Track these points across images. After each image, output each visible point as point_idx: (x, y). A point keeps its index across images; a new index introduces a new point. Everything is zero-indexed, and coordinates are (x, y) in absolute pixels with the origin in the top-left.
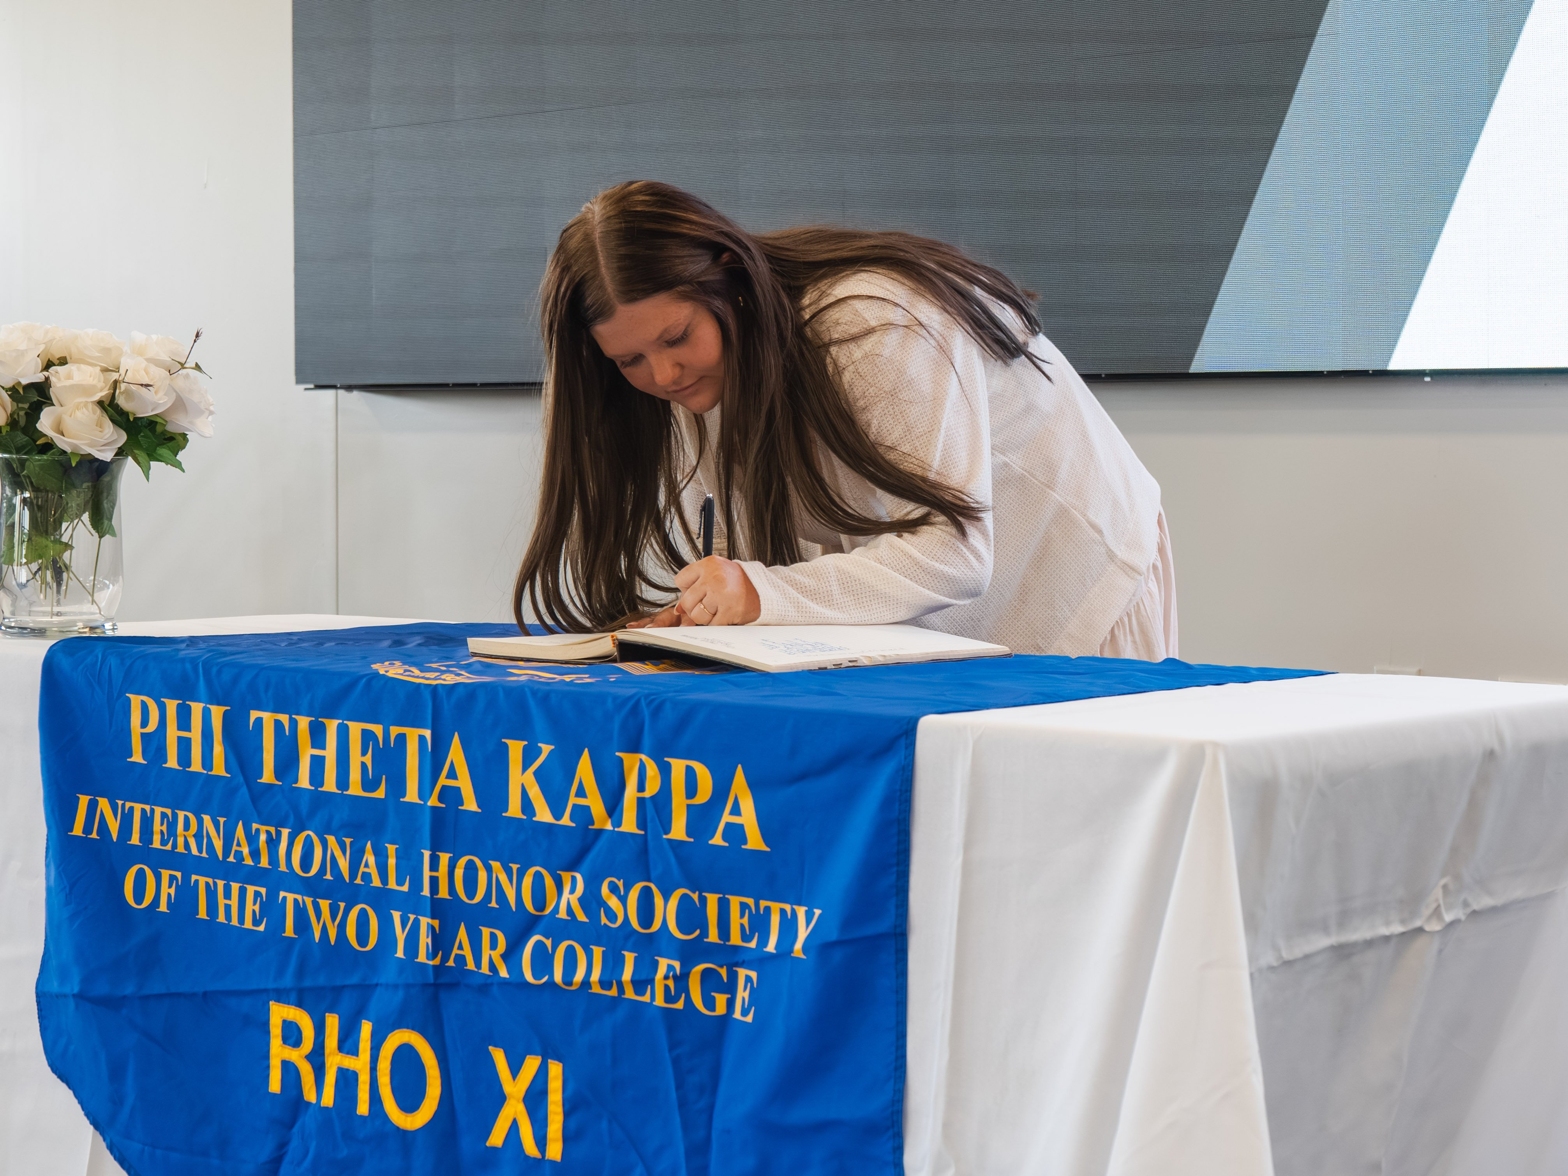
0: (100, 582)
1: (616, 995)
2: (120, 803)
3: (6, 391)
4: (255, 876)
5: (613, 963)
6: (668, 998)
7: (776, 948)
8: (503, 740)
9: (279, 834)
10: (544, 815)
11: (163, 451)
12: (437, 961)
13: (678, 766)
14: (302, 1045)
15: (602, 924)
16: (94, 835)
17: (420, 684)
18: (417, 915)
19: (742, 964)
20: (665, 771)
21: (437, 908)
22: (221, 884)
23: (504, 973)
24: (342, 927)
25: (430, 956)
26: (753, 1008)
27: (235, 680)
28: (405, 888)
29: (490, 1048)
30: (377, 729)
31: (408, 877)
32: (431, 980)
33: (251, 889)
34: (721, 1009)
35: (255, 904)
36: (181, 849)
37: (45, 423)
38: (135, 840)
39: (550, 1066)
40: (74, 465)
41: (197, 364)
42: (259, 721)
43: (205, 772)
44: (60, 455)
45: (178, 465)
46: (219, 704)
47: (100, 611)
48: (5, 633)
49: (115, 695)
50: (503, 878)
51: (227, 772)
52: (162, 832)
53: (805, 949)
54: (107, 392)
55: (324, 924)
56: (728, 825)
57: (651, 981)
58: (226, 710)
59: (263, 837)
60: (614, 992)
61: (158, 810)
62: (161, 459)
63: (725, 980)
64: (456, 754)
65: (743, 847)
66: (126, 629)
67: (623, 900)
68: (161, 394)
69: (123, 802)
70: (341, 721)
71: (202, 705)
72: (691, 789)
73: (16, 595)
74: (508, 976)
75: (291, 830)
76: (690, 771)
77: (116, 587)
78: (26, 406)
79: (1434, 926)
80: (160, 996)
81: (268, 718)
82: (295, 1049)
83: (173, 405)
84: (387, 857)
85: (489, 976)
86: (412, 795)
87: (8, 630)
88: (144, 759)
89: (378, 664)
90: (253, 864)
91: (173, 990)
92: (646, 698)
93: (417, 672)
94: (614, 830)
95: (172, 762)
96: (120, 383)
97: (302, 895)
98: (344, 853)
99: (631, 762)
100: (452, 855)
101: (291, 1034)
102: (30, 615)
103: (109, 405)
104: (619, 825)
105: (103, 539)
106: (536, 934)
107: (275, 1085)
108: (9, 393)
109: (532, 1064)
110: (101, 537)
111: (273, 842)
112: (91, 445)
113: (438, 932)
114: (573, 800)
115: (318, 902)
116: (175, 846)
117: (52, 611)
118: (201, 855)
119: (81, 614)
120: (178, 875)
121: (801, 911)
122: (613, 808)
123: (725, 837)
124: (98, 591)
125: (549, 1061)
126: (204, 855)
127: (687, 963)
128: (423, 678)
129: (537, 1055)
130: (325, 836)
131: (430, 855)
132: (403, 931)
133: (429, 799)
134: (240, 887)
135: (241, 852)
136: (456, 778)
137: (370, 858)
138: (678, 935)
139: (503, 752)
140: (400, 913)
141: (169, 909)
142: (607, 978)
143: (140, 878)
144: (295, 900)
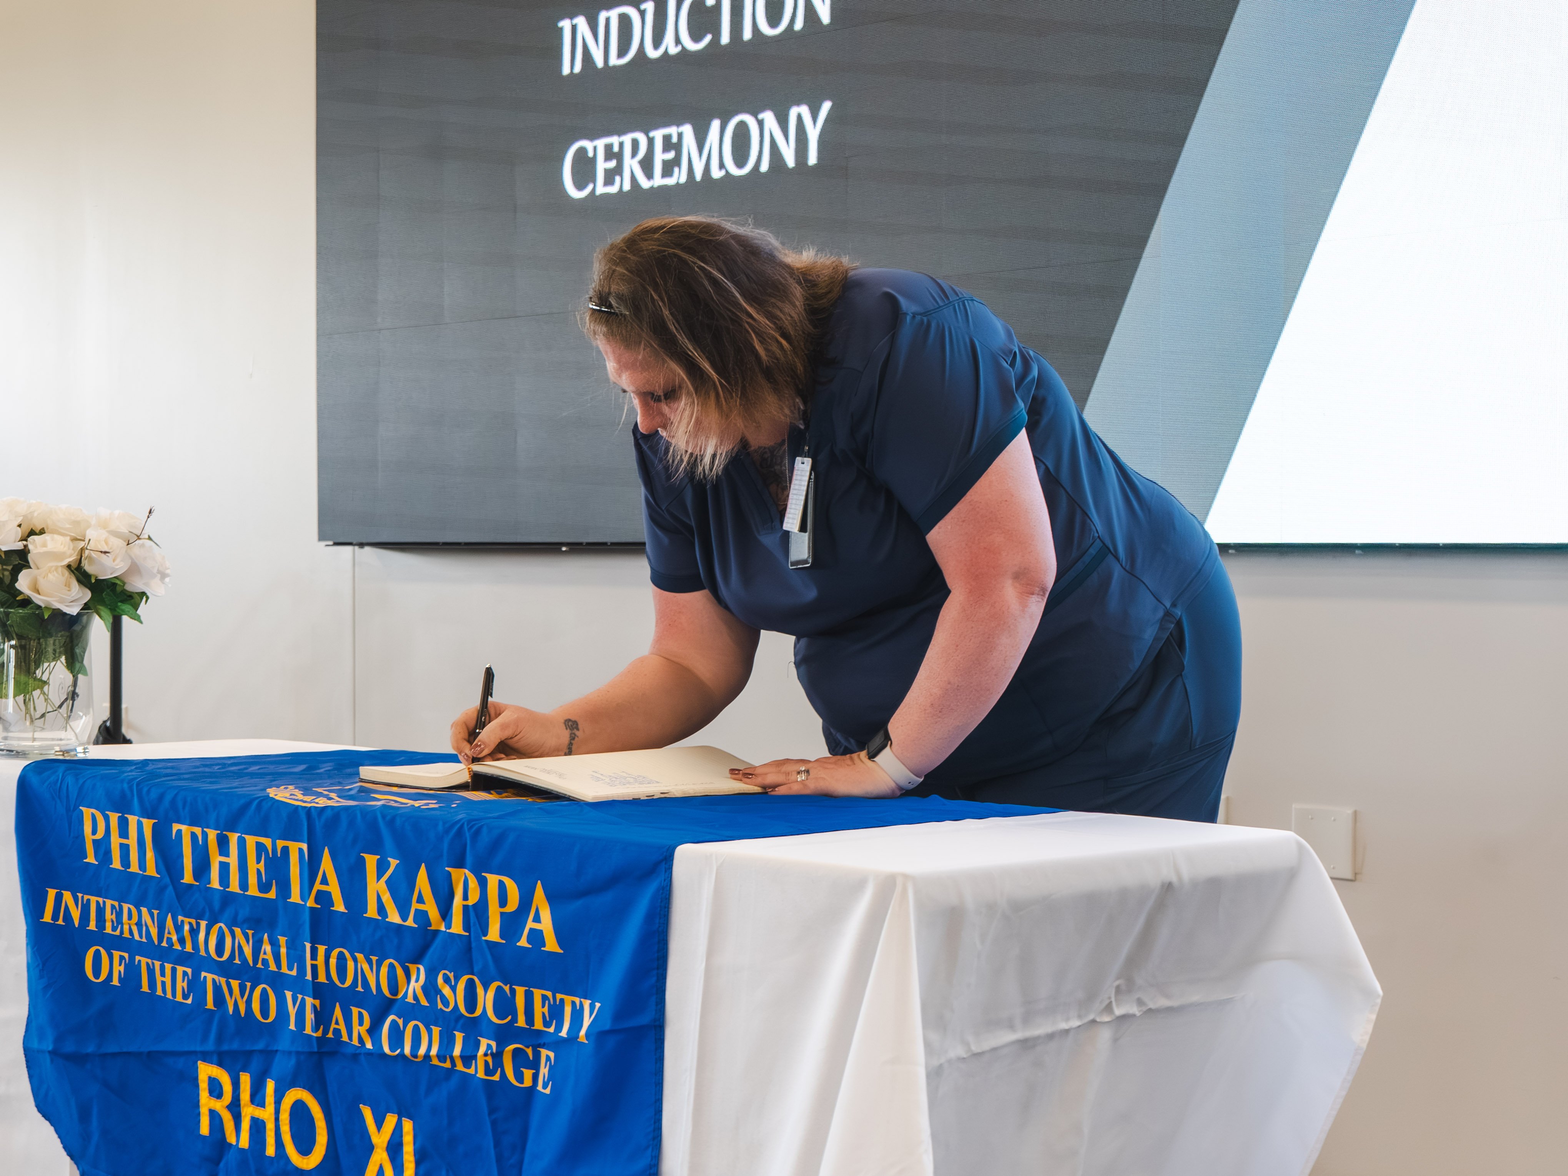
1: (450, 1067)
2: (80, 895)
4: (182, 959)
5: (447, 1041)
6: (488, 1071)
7: (567, 1035)
8: (361, 854)
9: (198, 924)
10: (394, 917)
11: (125, 606)
12: (319, 1034)
13: (493, 880)
14: (223, 1098)
15: (439, 1008)
16: (60, 922)
17: (298, 806)
18: (304, 995)
19: (543, 1046)
20: (483, 884)
21: (318, 991)
22: (157, 964)
23: (369, 1046)
24: (249, 1002)
25: (314, 1029)
26: (551, 1082)
27: (161, 798)
28: (294, 973)
30: (267, 842)
31: (296, 964)
32: (316, 1048)
33: (180, 969)
34: (528, 1082)
35: (183, 981)
36: (126, 934)
37: (23, 582)
38: (92, 926)
39: (403, 1122)
40: (47, 617)
41: (150, 536)
42: (179, 832)
43: (141, 873)
44: (36, 609)
45: (139, 619)
46: (149, 817)
49: (72, 808)
50: (366, 967)
51: (158, 873)
52: (112, 921)
53: (587, 1035)
54: (75, 558)
55: (236, 1001)
56: (531, 930)
57: (475, 1057)
58: (155, 823)
59: (187, 928)
60: (448, 1065)
61: (109, 903)
62: (123, 613)
63: (531, 1058)
64: (327, 864)
65: (542, 949)
67: (454, 989)
68: (118, 560)
69: (82, 895)
70: (241, 834)
71: (137, 818)
72: (503, 900)
74: (372, 1048)
75: (207, 922)
76: (501, 884)
78: (10, 567)
80: (114, 1055)
81: (186, 830)
82: (218, 1100)
83: (130, 568)
84: (279, 946)
85: (359, 1047)
86: (295, 897)
88: (96, 860)
89: (273, 789)
90: (180, 949)
93: (298, 795)
94: (446, 931)
95: (116, 864)
96: (85, 550)
97: (218, 976)
98: (248, 942)
99: (458, 876)
100: (327, 947)
101: (215, 1090)
103: (76, 569)
104: (450, 928)
105: (76, 677)
106: (392, 1015)
107: (205, 1129)
109: (391, 1120)
110: (74, 675)
111: (194, 932)
112: (60, 602)
113: (319, 1010)
114: (415, 906)
115: (230, 982)
116: (122, 932)
118: (142, 940)
119: (54, 739)
120: (126, 955)
121: (587, 1003)
122: (445, 913)
123: (529, 942)
125: (403, 1118)
126: (144, 940)
127: (502, 1043)
128: (302, 801)
129: (395, 1114)
130: (233, 928)
131: (311, 946)
132: (294, 1007)
133: (308, 900)
134: (172, 967)
135: (171, 939)
136: (327, 884)
137: (267, 947)
138: (494, 1020)
139: (361, 864)
140: (292, 993)
141: (119, 983)
142: (442, 1053)
143: (97, 957)
144: (213, 979)
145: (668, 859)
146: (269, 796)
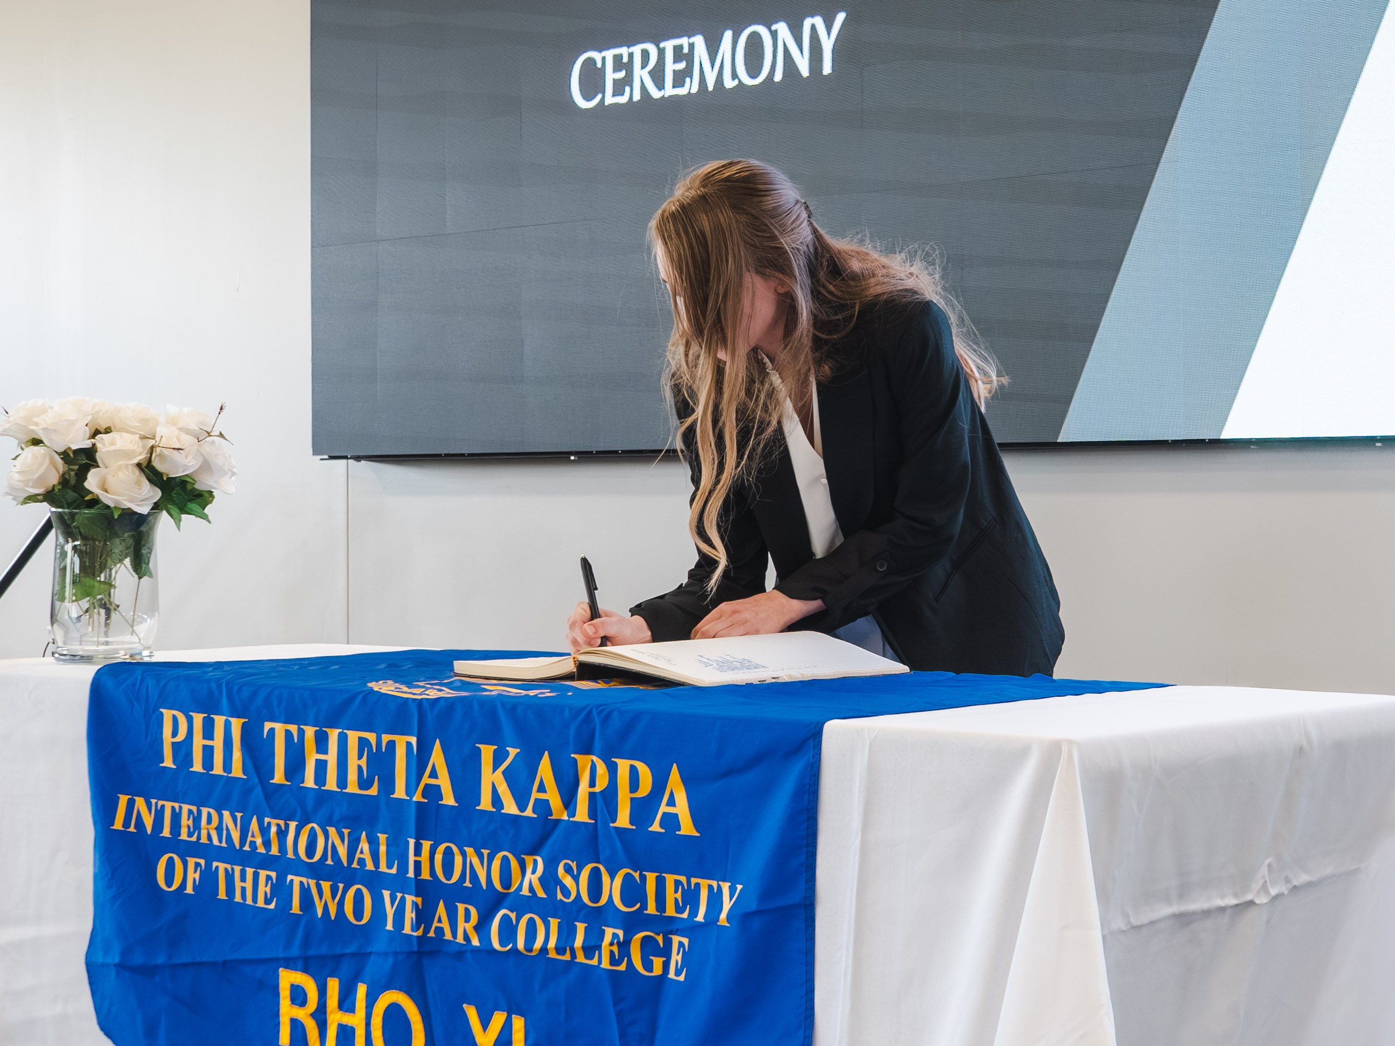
0: (139, 617)
1: (569, 959)
2: (154, 801)
3: (59, 455)
4: (266, 862)
5: (567, 932)
6: (613, 961)
7: (704, 918)
8: (477, 745)
9: (287, 826)
10: (510, 808)
11: (192, 506)
12: (420, 933)
13: (623, 766)
14: (307, 1005)
15: (558, 899)
16: (132, 829)
17: (407, 698)
18: (404, 894)
19: (676, 932)
20: (612, 770)
21: (421, 888)
22: (237, 869)
23: (475, 942)
24: (341, 904)
25: (414, 929)
26: (685, 969)
27: (253, 696)
28: (394, 871)
29: (464, 1005)
30: (371, 737)
31: (396, 861)
32: (416, 949)
33: (263, 874)
34: (657, 970)
35: (266, 886)
36: (204, 840)
37: (92, 482)
38: (166, 833)
39: (513, 1020)
40: (116, 517)
41: (221, 433)
42: (272, 731)
43: (226, 774)
44: (105, 509)
45: (205, 517)
46: (238, 717)
47: (139, 639)
48: (58, 660)
49: (151, 710)
50: (476, 861)
51: (244, 774)
52: (189, 827)
53: (729, 918)
54: (145, 456)
55: (326, 903)
56: (665, 815)
57: (599, 947)
58: (245, 722)
59: (274, 829)
60: (567, 957)
61: (186, 808)
62: (190, 512)
63: (662, 946)
64: (437, 757)
65: (677, 833)
66: (161, 656)
67: (576, 879)
68: (190, 457)
69: (156, 801)
70: (341, 730)
71: (224, 718)
72: (634, 785)
73: (68, 628)
74: (479, 945)
75: (297, 823)
76: (633, 770)
77: (153, 621)
78: (76, 467)
79: (1262, 900)
80: (186, 965)
81: (279, 728)
82: (302, 1008)
83: (201, 466)
84: (379, 844)
85: (465, 944)
86: (400, 792)
87: (61, 657)
88: (174, 763)
89: (374, 683)
90: (265, 852)
91: (198, 960)
92: (596, 710)
93: (405, 689)
94: (569, 820)
95: (197, 767)
96: (156, 447)
97: (307, 878)
98: (343, 841)
99: (584, 762)
100: (433, 842)
101: (297, 995)
102: (81, 645)
103: (146, 467)
104: (574, 816)
105: (142, 580)
106: (503, 909)
107: (284, 1040)
108: (62, 456)
109: (499, 1019)
110: (140, 578)
111: (282, 834)
112: (131, 501)
113: (421, 908)
114: (535, 795)
115: (320, 884)
116: (199, 837)
117: (98, 641)
118: (222, 845)
119: (123, 643)
120: (202, 862)
121: (726, 887)
122: (569, 801)
123: (661, 826)
124: (137, 625)
125: (513, 1016)
126: (224, 845)
127: (629, 933)
128: (411, 693)
129: (504, 1011)
130: (327, 828)
131: (415, 843)
132: (392, 907)
133: (414, 795)
134: (254, 872)
135: (255, 842)
136: (437, 777)
137: (364, 846)
138: (623, 909)
139: (476, 755)
140: (389, 892)
141: (194, 891)
142: (561, 945)
143: (170, 864)
144: (301, 883)
145: (816, 735)
146: (373, 690)
